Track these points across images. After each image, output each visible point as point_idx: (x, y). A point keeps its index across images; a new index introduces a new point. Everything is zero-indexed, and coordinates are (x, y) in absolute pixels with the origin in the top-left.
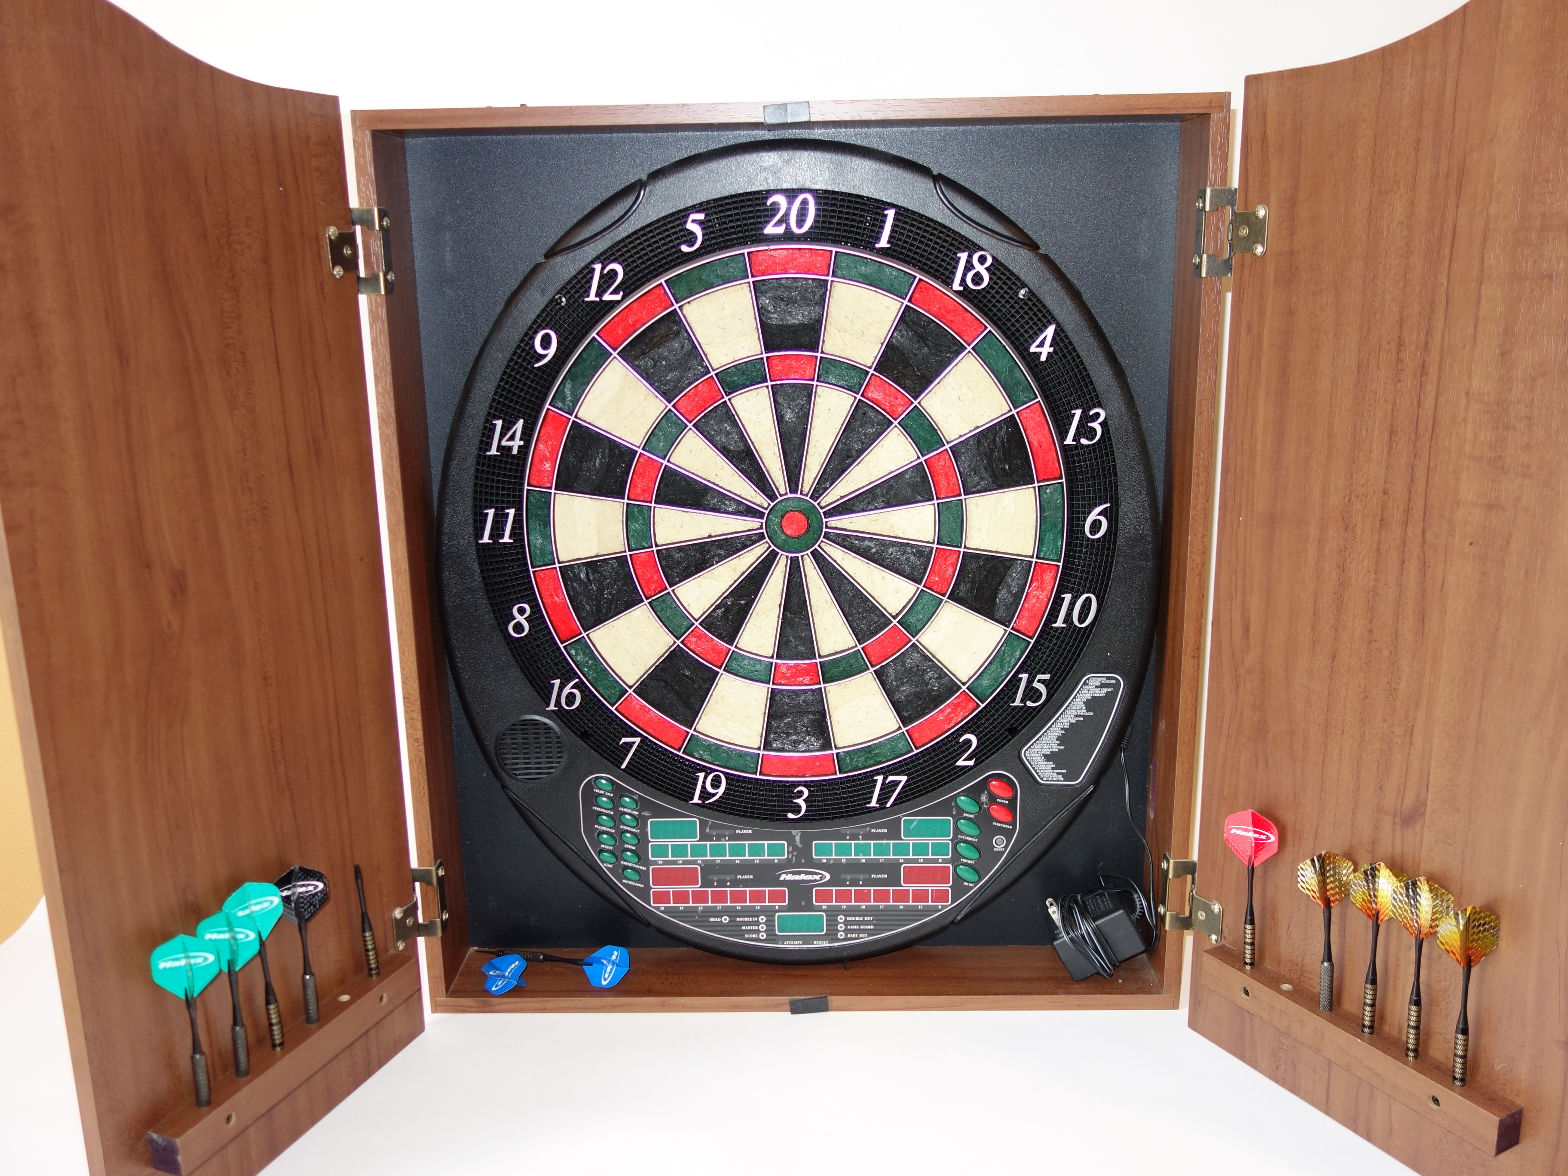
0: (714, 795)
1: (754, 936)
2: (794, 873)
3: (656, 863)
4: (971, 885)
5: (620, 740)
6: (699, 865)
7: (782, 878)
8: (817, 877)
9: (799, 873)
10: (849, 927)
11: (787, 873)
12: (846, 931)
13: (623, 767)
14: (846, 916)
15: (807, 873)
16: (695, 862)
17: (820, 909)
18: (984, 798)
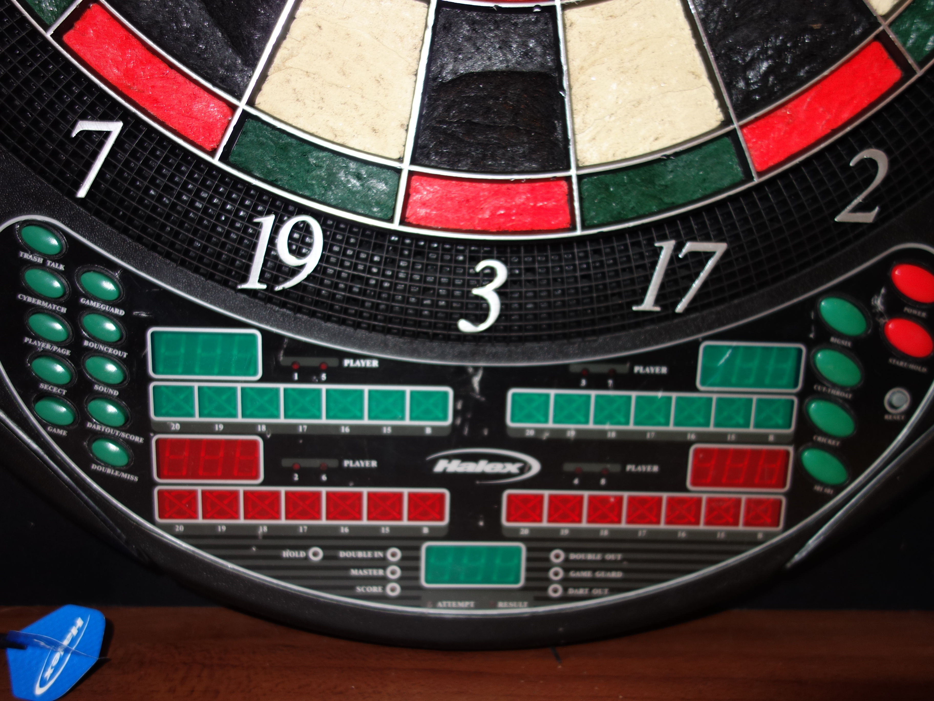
0: (295, 271)
1: (375, 590)
2: (465, 458)
3: (165, 428)
4: (829, 491)
5: (73, 125)
6: (262, 435)
7: (441, 466)
8: (513, 468)
9: (475, 458)
10: (572, 574)
11: (450, 458)
12: (566, 582)
13: (82, 193)
14: (567, 551)
15: (492, 459)
16: (251, 429)
17: (514, 536)
18: (878, 302)
